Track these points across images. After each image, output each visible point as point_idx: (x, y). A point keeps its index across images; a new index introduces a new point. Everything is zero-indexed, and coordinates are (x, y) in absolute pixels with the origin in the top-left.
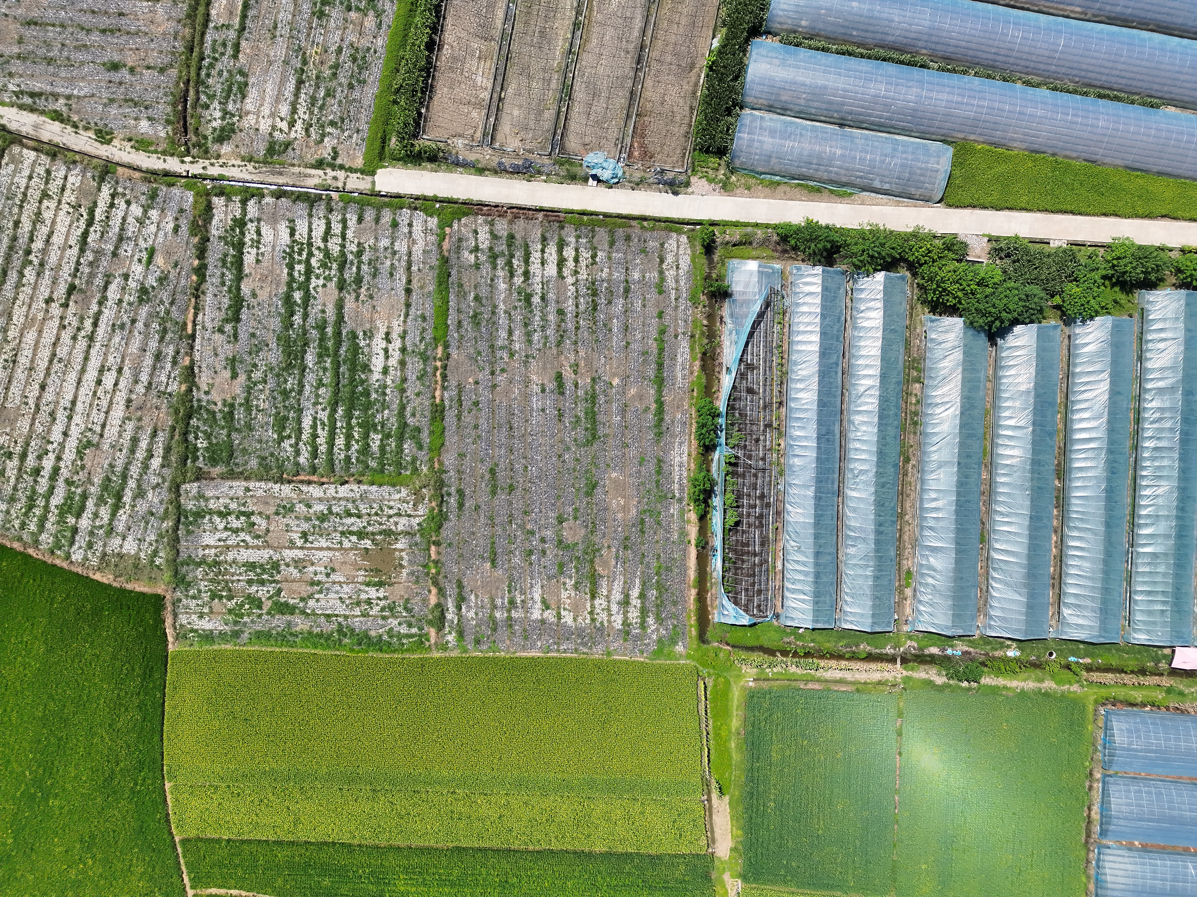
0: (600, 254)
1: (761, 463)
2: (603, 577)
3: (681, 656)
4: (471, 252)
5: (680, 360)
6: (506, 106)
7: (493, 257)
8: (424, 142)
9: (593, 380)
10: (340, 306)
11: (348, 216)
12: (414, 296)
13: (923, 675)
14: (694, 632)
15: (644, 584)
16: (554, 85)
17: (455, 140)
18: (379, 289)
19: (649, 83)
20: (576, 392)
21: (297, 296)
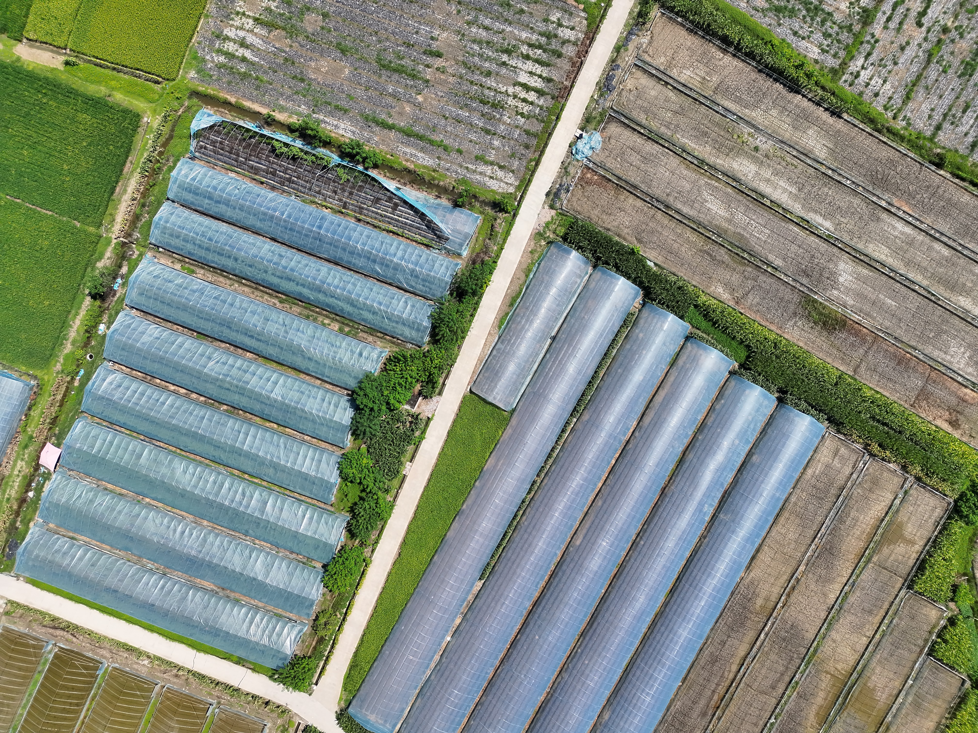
0: (523, 120)
1: (318, 189)
2: (270, 32)
3: (186, 73)
4: (559, 19)
5: (420, 155)
6: (660, 87)
7: (549, 36)
8: (655, 12)
9: (427, 81)
13: (108, 254)
14: (201, 89)
15: (253, 64)
16: (663, 130)
17: (649, 37)
19: (639, 203)
20: (423, 64)
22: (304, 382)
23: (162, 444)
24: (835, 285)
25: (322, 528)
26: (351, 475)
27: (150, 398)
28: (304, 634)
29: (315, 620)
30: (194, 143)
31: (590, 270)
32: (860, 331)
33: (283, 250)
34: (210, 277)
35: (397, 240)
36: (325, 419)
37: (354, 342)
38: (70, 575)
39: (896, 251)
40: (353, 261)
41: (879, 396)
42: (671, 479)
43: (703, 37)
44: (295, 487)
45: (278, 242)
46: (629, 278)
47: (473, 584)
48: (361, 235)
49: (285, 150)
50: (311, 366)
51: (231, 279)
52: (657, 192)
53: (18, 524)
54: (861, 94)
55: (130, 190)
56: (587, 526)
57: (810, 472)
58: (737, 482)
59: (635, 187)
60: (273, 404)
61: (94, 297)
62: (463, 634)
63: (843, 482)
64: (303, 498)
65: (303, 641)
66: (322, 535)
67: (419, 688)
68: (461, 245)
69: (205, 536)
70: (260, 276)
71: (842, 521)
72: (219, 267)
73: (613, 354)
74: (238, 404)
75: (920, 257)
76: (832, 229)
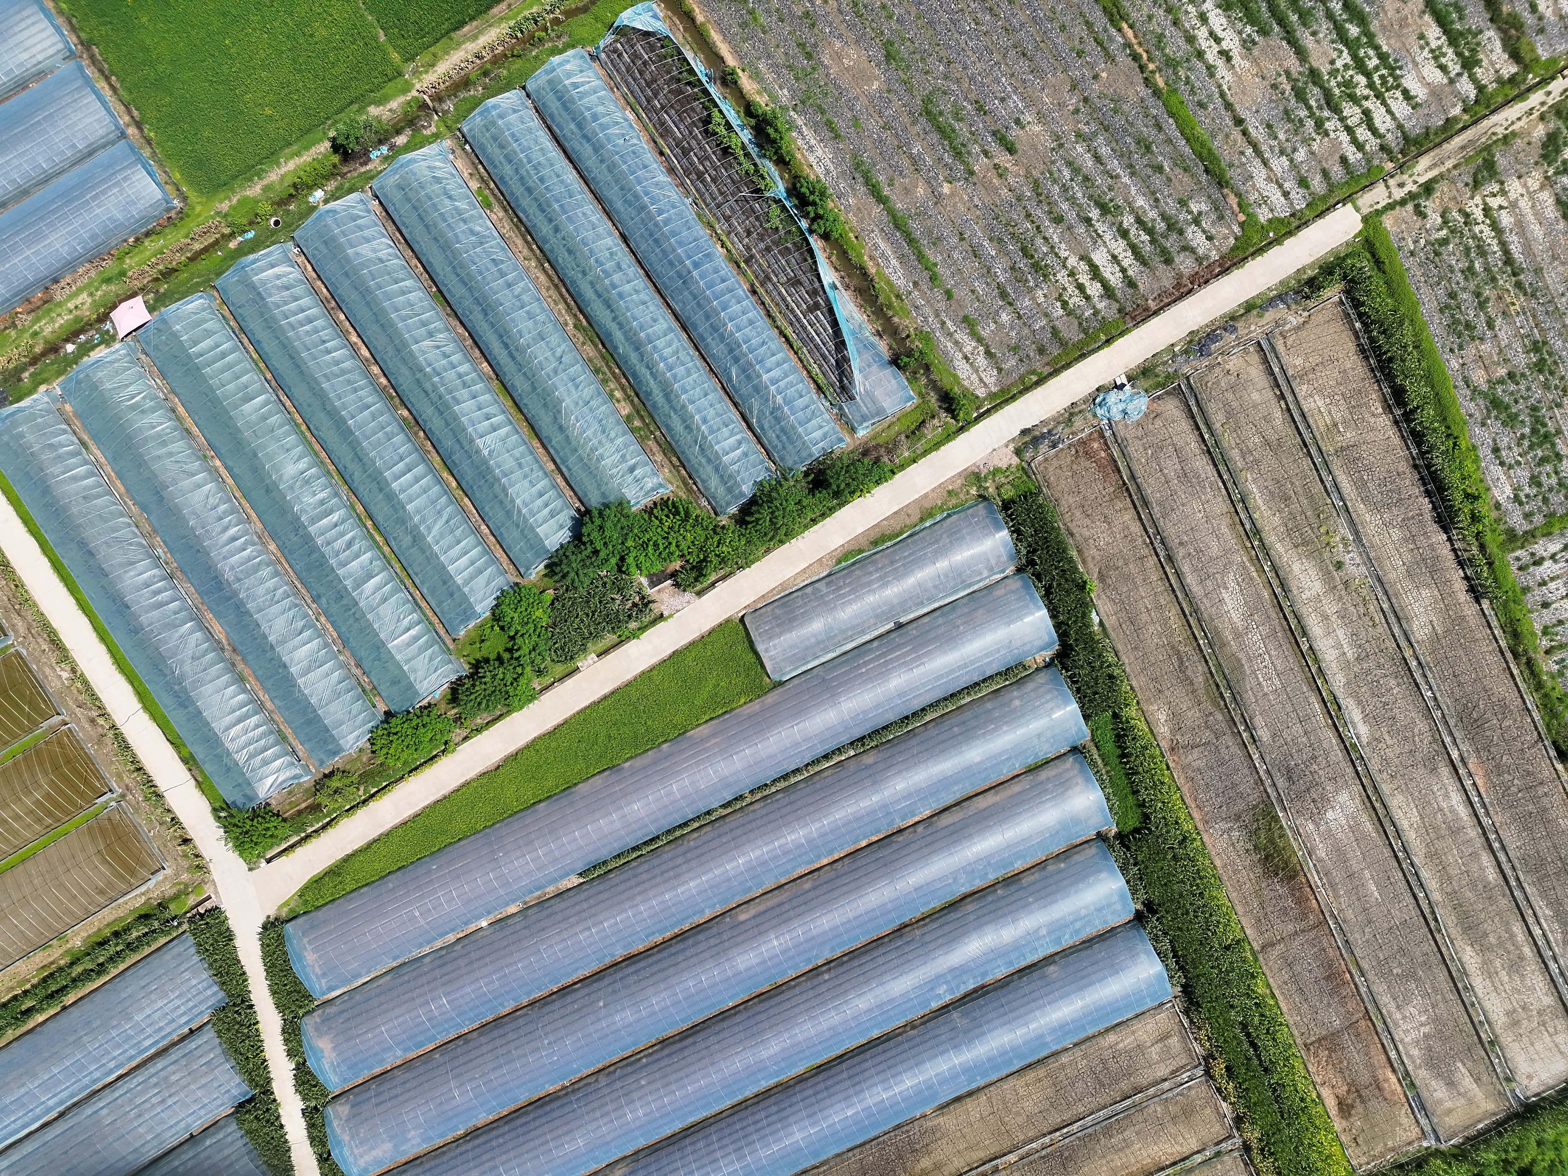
0: (1061, 312)
1: (728, 213)
4: (1200, 213)
5: (894, 262)
6: (1270, 394)
7: (1172, 226)
8: (1333, 293)
9: (972, 173)
10: (1301, 53)
11: (1359, 155)
12: (1229, 121)
13: (394, 104)
16: (1235, 454)
17: (1301, 320)
18: (1271, 101)
19: (1136, 528)
20: (981, 146)
21: (1354, 31)
22: (531, 453)
23: (288, 403)
24: (1317, 816)
25: (421, 662)
26: (508, 619)
27: (316, 331)
28: (299, 784)
29: (326, 776)
30: (609, 38)
31: (1010, 570)
32: (1308, 899)
33: (627, 260)
34: (507, 228)
35: (785, 353)
36: (526, 521)
37: (635, 447)
38: (46, 491)
39: (1428, 828)
40: (709, 340)
41: (1272, 1002)
42: (923, 919)
43: (1372, 370)
44: (422, 582)
45: (628, 246)
46: (1053, 617)
47: (567, 874)
48: (744, 313)
49: (722, 131)
50: (556, 440)
51: (532, 250)
52: (1170, 530)
53: (26, 375)
54: (1526, 590)
55: (483, 40)
56: (770, 904)
57: (1111, 1038)
58: (1008, 984)
59: (1146, 504)
60: (471, 453)
61: (336, 147)
62: (507, 932)
63: (1145, 1083)
64: (423, 604)
65: (290, 793)
66: (415, 671)
67: (400, 961)
68: (864, 418)
69: (259, 564)
70: (572, 273)
71: (1107, 1132)
72: (528, 224)
73: (963, 702)
74: (425, 421)
75: (1453, 858)
76: (1365, 740)
